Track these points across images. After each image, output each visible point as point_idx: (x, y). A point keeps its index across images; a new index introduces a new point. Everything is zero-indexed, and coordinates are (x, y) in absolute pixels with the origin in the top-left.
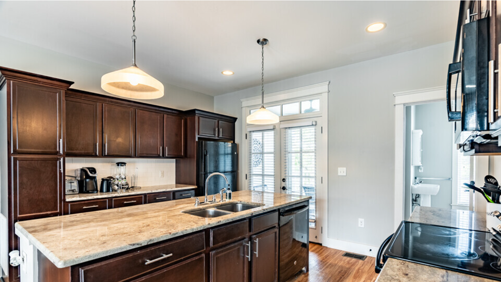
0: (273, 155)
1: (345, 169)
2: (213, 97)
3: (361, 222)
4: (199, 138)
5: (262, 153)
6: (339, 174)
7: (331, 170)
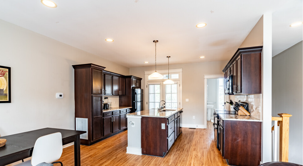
0: (159, 94)
1: (188, 99)
2: (129, 68)
3: (194, 117)
4: (132, 87)
5: (154, 93)
6: (186, 101)
7: (183, 100)
